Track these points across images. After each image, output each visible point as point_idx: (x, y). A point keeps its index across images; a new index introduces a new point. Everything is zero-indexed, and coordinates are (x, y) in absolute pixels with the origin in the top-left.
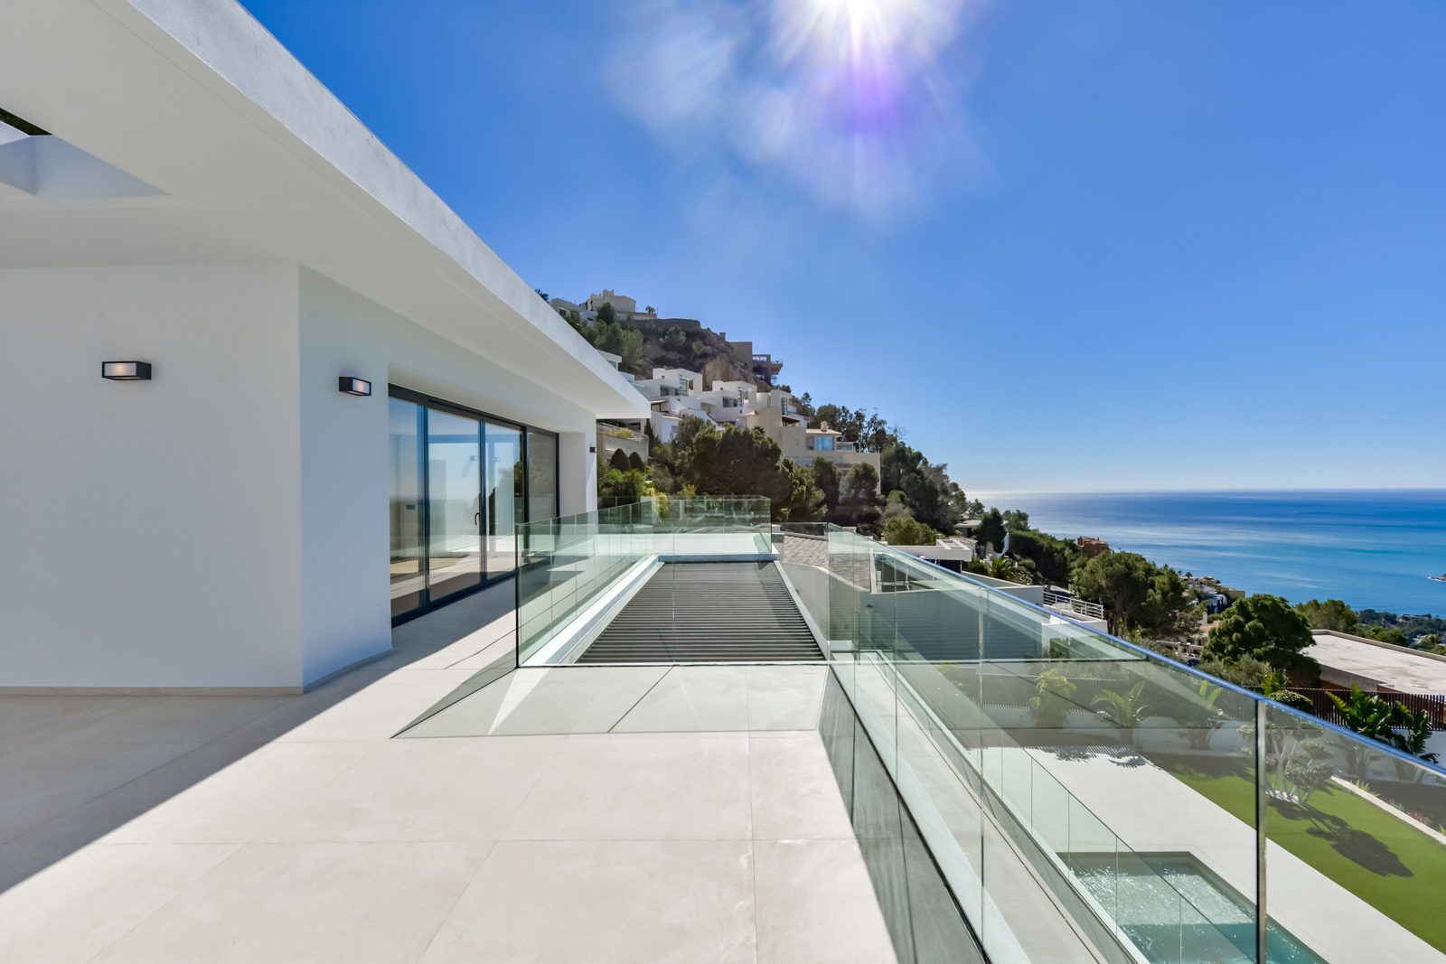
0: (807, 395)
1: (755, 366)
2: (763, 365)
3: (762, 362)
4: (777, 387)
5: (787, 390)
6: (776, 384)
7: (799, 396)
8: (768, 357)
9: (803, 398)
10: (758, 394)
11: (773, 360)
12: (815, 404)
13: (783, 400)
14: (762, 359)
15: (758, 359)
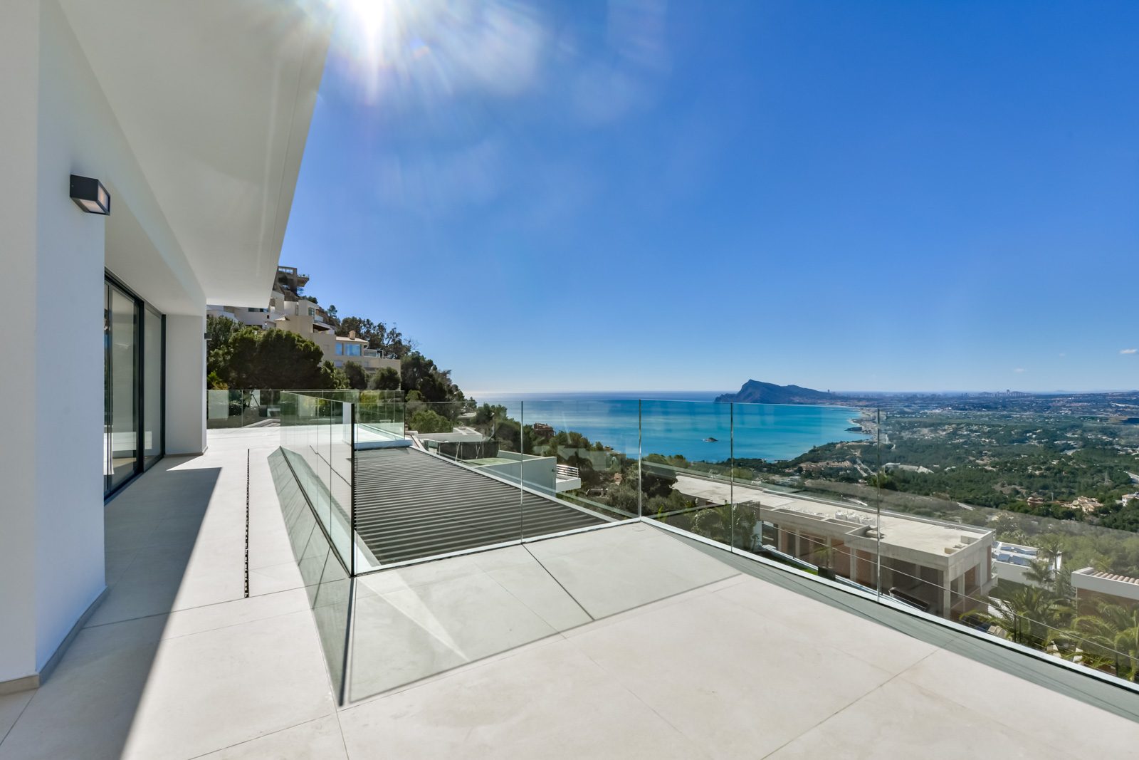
0: (333, 308)
1: (281, 276)
2: (288, 277)
3: (289, 274)
4: (304, 298)
5: (314, 301)
6: (303, 295)
7: (326, 308)
8: (295, 270)
9: (330, 310)
10: (285, 302)
11: (300, 273)
12: (341, 316)
13: (310, 310)
14: (288, 271)
15: (284, 270)
